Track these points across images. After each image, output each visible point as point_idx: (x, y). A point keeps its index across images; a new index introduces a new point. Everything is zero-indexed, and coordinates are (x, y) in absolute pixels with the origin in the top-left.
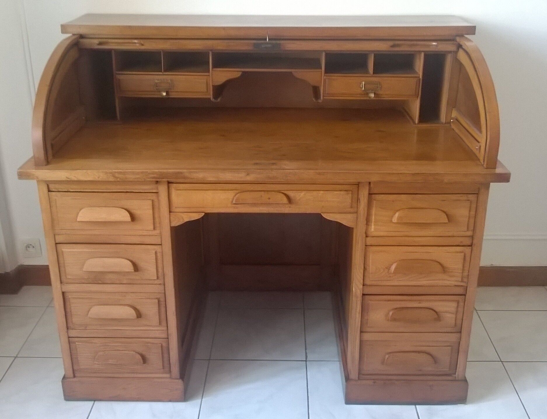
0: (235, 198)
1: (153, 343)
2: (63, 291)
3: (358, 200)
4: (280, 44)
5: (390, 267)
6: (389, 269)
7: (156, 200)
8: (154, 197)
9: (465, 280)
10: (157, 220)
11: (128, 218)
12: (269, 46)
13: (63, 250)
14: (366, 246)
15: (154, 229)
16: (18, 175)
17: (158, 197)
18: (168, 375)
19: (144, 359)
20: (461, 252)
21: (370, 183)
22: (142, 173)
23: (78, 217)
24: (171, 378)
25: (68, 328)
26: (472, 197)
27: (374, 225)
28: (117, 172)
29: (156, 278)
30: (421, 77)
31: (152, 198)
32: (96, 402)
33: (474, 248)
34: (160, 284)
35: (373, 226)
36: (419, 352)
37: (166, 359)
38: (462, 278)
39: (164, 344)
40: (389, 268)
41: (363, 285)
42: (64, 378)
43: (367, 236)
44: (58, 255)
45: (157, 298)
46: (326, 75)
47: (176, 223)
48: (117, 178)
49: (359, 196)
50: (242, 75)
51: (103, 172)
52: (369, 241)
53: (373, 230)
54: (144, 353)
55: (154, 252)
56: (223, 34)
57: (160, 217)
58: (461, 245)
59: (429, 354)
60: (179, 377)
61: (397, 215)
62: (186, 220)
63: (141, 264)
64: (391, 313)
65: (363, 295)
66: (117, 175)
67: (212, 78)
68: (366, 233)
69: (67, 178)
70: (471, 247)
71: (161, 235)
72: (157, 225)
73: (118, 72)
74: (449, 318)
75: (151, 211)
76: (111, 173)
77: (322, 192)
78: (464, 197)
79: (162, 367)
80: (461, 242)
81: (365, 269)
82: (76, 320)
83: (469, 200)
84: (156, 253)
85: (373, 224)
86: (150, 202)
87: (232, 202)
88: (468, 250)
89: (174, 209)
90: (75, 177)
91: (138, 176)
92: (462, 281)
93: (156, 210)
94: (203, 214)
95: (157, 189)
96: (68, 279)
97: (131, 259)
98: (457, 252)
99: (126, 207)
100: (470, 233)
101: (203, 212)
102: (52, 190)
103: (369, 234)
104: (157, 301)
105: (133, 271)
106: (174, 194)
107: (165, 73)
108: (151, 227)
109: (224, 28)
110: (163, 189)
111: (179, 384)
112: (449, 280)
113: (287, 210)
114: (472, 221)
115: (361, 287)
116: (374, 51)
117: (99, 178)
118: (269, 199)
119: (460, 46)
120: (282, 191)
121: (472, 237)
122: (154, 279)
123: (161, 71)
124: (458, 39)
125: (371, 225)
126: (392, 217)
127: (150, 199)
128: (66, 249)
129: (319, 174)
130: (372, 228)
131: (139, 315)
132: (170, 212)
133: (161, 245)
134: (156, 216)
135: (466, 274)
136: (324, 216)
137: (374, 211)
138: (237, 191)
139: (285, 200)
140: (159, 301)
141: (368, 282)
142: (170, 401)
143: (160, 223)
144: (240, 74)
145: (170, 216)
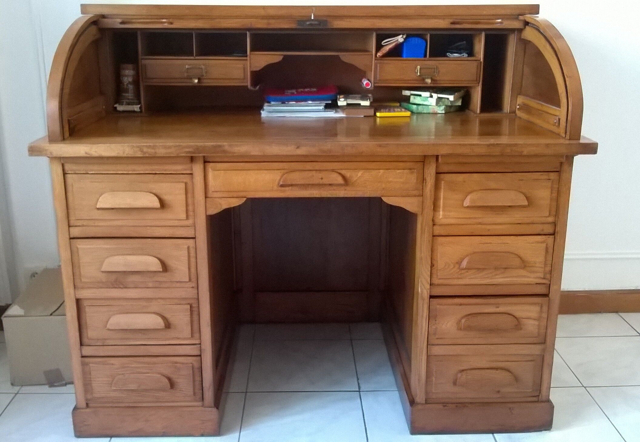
0: (282, 180)
1: (183, 363)
2: (77, 298)
3: (424, 180)
4: (326, 22)
5: (461, 262)
6: (460, 265)
7: (189, 183)
8: (187, 179)
9: (548, 276)
10: (190, 208)
11: (157, 204)
12: (315, 23)
13: (79, 246)
14: (433, 236)
15: (187, 217)
16: (29, 151)
17: (192, 178)
18: (200, 403)
19: (172, 384)
21: (437, 157)
22: (175, 146)
23: (98, 203)
24: (203, 406)
25: (81, 344)
26: (553, 176)
27: (443, 210)
28: (146, 146)
29: (188, 280)
30: (482, 60)
31: (185, 181)
32: (113, 439)
33: (558, 237)
34: (193, 287)
35: (441, 213)
36: (497, 369)
37: (198, 383)
38: (545, 274)
39: (196, 365)
40: (459, 263)
41: (430, 285)
42: (75, 409)
43: (434, 225)
44: (73, 253)
45: (189, 304)
46: (378, 58)
47: (213, 211)
48: (145, 153)
49: (426, 176)
50: (283, 59)
51: (128, 146)
52: (438, 230)
53: (441, 217)
54: (172, 376)
55: (186, 247)
57: (194, 204)
58: (542, 233)
59: (508, 370)
60: (213, 405)
61: (469, 197)
62: (225, 207)
63: (171, 263)
64: (463, 321)
65: (431, 297)
66: (145, 150)
67: (250, 63)
68: (433, 220)
69: (86, 153)
70: (553, 236)
71: (194, 226)
72: (191, 213)
73: (144, 57)
74: (531, 326)
75: (184, 196)
76: (138, 147)
77: (382, 171)
78: (545, 176)
79: (192, 393)
80: (543, 230)
81: (432, 266)
82: (91, 333)
83: (550, 179)
84: (188, 248)
85: (441, 210)
86: (183, 186)
87: (278, 184)
88: (550, 239)
89: (210, 194)
90: (95, 152)
91: (169, 151)
92: (544, 278)
93: (189, 195)
94: (245, 199)
95: (192, 170)
96: (84, 282)
97: (159, 256)
98: (538, 242)
99: (154, 191)
100: (551, 219)
101: (245, 197)
102: (68, 173)
103: (437, 221)
104: (189, 307)
105: (161, 270)
106: (211, 175)
107: (197, 58)
108: (184, 216)
109: (264, 7)
110: (198, 169)
111: (213, 413)
112: (529, 277)
113: (341, 193)
114: (554, 204)
115: (428, 286)
117: (124, 153)
118: (322, 179)
119: (526, 24)
120: (336, 171)
121: (555, 224)
122: (186, 281)
123: (193, 56)
125: (439, 211)
126: (463, 201)
127: (183, 182)
128: (82, 245)
129: (380, 146)
130: (441, 214)
131: (168, 325)
132: (206, 197)
133: (194, 238)
134: (190, 201)
135: (548, 268)
136: (385, 199)
137: (442, 195)
138: (285, 171)
139: (340, 180)
140: (191, 307)
141: (436, 281)
142: (202, 435)
143: (194, 211)
144: (281, 58)
145: (206, 202)
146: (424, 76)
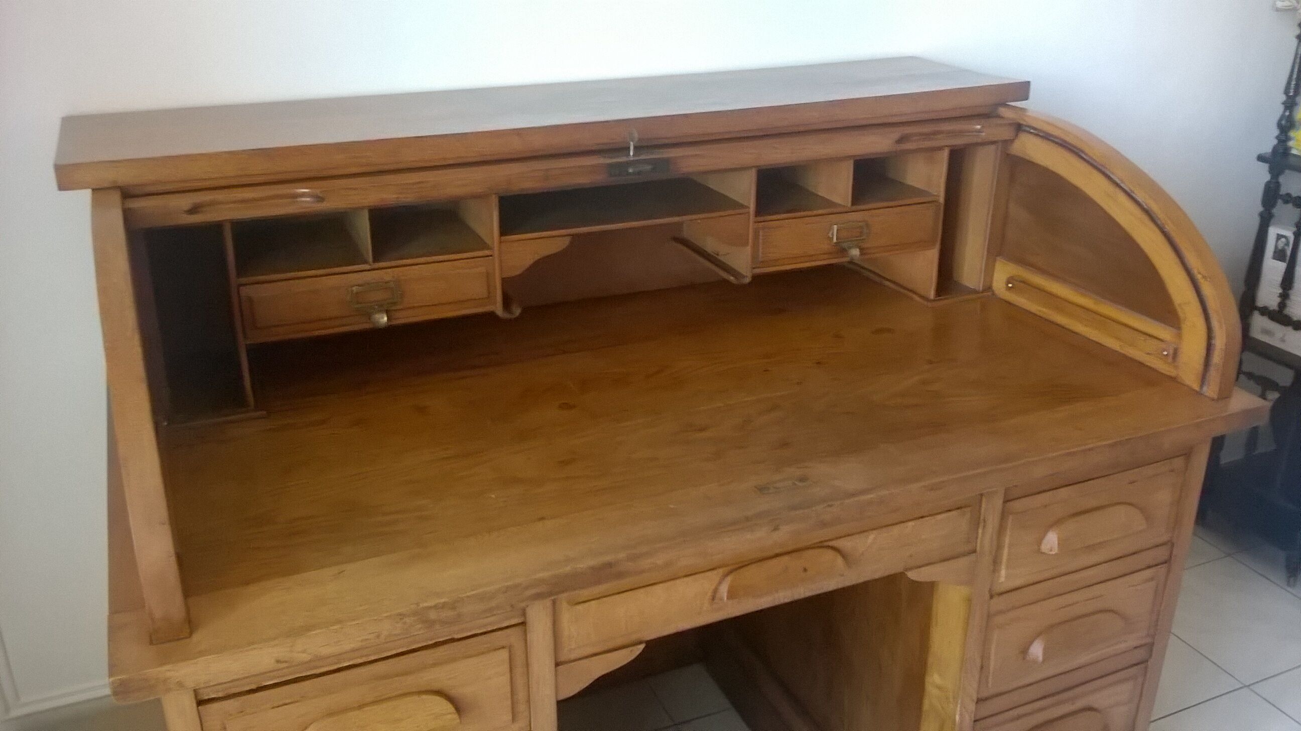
0: (724, 586)
4: (667, 161)
5: (1028, 649)
6: (1025, 654)
7: (519, 644)
8: (511, 638)
10: (521, 697)
11: (451, 715)
12: (648, 167)
14: (989, 616)
15: (514, 718)
17: (525, 632)
20: (1152, 579)
26: (1177, 463)
27: (1007, 568)
28: (435, 607)
30: (941, 201)
31: (507, 642)
33: (1175, 563)
38: (1148, 628)
41: (977, 702)
43: (991, 597)
46: (760, 219)
47: (573, 687)
50: (571, 243)
52: (996, 604)
53: (1002, 579)
56: (517, 146)
57: (528, 686)
58: (1152, 563)
61: (1050, 536)
62: (599, 673)
65: (976, 720)
66: (433, 615)
67: (501, 261)
68: (990, 590)
69: (278, 661)
70: (1168, 564)
72: (522, 707)
73: (243, 280)
75: (507, 677)
77: (911, 524)
78: (1166, 466)
80: (1153, 558)
81: (982, 668)
83: (1172, 470)
85: (1003, 567)
86: (504, 654)
87: (711, 597)
88: (1162, 571)
89: (565, 656)
90: (304, 652)
92: (1146, 635)
93: (519, 670)
94: (642, 645)
95: (524, 614)
98: (1145, 581)
99: (436, 686)
100: (1166, 537)
101: (641, 643)
102: (207, 698)
103: (995, 589)
106: (567, 616)
107: (377, 265)
108: (509, 717)
109: (518, 132)
110: (539, 611)
114: (1174, 510)
115: (973, 707)
116: (855, 156)
117: (378, 637)
118: (805, 570)
119: (1019, 128)
120: (831, 544)
121: (1171, 543)
123: (366, 262)
124: (1002, 111)
125: (1001, 571)
126: (1039, 542)
127: (503, 647)
130: (1004, 573)
132: (557, 664)
134: (519, 682)
136: (912, 575)
137: (1007, 540)
138: (726, 569)
139: (839, 559)
141: (986, 692)
143: (528, 701)
144: (566, 241)
145: (556, 675)
146: (845, 245)
